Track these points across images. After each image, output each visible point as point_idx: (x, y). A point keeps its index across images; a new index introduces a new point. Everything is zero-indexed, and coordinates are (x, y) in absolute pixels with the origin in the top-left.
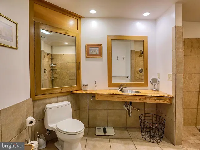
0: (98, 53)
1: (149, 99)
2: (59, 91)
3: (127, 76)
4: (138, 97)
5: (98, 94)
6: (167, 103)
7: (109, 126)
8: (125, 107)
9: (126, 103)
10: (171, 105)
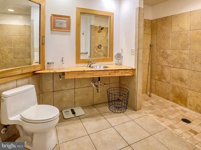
0: (65, 26)
1: (117, 73)
2: (19, 72)
3: (86, 52)
4: (107, 71)
5: (68, 72)
6: (131, 75)
7: (77, 107)
8: (92, 84)
9: (93, 80)
10: (133, 76)
